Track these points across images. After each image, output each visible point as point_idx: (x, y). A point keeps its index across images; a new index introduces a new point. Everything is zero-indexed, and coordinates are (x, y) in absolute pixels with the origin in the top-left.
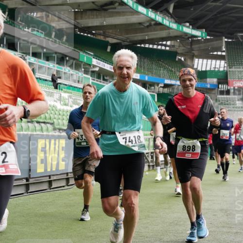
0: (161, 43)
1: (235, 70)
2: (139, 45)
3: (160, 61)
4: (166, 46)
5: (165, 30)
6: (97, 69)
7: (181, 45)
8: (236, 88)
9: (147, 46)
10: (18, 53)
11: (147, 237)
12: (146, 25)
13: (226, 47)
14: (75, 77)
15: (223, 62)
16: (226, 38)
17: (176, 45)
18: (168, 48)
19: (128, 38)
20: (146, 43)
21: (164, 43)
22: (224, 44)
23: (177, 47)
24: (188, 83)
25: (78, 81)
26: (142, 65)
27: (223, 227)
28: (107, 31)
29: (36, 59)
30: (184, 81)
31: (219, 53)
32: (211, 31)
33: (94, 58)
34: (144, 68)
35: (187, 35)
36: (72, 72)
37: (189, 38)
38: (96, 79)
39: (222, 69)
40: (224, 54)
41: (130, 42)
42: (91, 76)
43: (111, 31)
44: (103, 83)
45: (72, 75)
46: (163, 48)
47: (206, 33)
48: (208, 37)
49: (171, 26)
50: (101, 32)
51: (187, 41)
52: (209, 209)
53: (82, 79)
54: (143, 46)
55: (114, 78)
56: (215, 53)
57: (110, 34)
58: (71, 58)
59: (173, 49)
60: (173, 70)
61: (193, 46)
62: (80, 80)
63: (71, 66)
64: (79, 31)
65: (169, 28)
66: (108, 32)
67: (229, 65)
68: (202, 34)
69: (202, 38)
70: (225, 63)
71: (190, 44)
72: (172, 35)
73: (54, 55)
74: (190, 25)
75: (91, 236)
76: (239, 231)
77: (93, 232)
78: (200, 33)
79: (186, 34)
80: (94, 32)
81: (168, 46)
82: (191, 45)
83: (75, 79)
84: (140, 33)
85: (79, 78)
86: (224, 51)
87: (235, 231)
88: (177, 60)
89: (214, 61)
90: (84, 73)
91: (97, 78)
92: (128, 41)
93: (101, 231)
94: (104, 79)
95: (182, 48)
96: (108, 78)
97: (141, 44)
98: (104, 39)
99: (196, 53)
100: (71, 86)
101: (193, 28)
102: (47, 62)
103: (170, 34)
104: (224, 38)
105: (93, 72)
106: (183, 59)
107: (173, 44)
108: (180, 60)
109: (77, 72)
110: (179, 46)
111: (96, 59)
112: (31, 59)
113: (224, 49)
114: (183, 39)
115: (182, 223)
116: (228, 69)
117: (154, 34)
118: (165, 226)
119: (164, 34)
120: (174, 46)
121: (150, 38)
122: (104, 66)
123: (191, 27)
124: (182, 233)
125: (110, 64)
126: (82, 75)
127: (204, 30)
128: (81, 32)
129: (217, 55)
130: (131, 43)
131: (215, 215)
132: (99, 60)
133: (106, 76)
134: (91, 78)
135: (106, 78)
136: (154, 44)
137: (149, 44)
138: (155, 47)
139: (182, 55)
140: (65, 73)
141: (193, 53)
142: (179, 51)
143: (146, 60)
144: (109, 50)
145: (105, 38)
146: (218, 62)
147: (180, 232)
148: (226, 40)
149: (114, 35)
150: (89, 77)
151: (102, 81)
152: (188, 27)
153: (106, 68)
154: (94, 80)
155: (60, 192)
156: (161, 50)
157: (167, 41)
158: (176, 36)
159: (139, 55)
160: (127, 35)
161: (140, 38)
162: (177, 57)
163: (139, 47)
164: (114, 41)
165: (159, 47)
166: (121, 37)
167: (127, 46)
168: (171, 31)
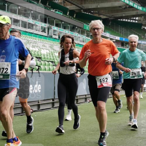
0: (132, 18)
3: (132, 29)
4: (135, 20)
5: (135, 10)
7: (145, 20)
9: (124, 20)
10: (47, 24)
12: (123, 8)
14: (81, 39)
18: (136, 22)
19: (113, 15)
21: (135, 18)
23: (142, 21)
25: (83, 41)
28: (100, 11)
29: (58, 28)
34: (122, 33)
36: (79, 35)
41: (114, 17)
42: (91, 38)
43: (102, 11)
45: (79, 37)
46: (134, 21)
50: (97, 12)
53: (85, 40)
54: (121, 20)
57: (102, 13)
58: (78, 27)
59: (140, 22)
60: (140, 34)
63: (79, 32)
64: (83, 11)
65: (137, 9)
73: (68, 26)
77: (93, 131)
80: (92, 12)
81: (137, 20)
84: (120, 12)
88: (142, 28)
90: (87, 36)
95: (145, 22)
97: (120, 19)
98: (98, 16)
100: (79, 44)
102: (64, 30)
103: (138, 13)
107: (140, 19)
108: (144, 28)
109: (83, 36)
110: (143, 20)
112: (55, 28)
117: (128, 13)
119: (134, 13)
120: (140, 20)
121: (126, 15)
126: (85, 37)
128: (84, 12)
130: (114, 19)
136: (128, 19)
137: (126, 19)
138: (129, 21)
139: (145, 26)
140: (75, 36)
142: (143, 24)
143: (123, 29)
149: (104, 14)
150: (89, 38)
156: (133, 23)
157: (136, 17)
158: (141, 14)
159: (119, 25)
160: (112, 13)
161: (120, 15)
162: (142, 27)
163: (119, 21)
164: (105, 17)
165: (132, 21)
166: (108, 15)
167: (112, 20)
168: (138, 11)
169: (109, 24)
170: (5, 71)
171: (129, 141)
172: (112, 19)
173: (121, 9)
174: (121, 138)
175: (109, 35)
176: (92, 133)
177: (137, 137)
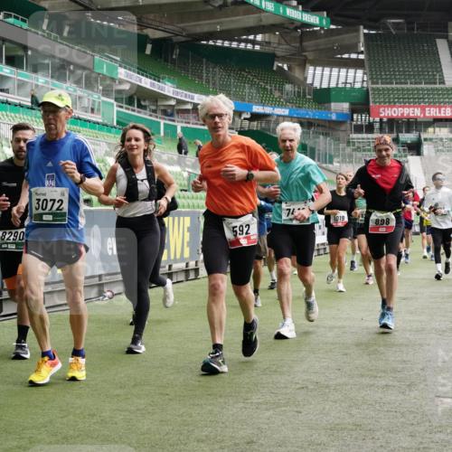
0: (245, 37)
1: (383, 86)
2: (205, 42)
3: (244, 71)
4: (254, 42)
5: (253, 13)
6: (126, 87)
7: (283, 41)
8: (385, 120)
9: (219, 43)
11: (221, 396)
12: (217, 5)
13: (367, 45)
14: (86, 103)
15: (360, 73)
16: (365, 28)
17: (272, 41)
18: (257, 47)
19: (183, 29)
20: (217, 39)
21: (251, 37)
22: (362, 39)
23: (275, 45)
24: (384, 153)
25: (93, 110)
26: (211, 79)
27: (362, 376)
28: (144, 16)
29: (14, 69)
30: (380, 151)
31: (354, 56)
32: (336, 15)
33: (120, 66)
34: (214, 84)
35: (293, 23)
36: (80, 92)
37: (296, 28)
38: (124, 106)
39: (358, 85)
40: (362, 57)
41: (188, 36)
42: (116, 100)
43: (152, 16)
44: (139, 112)
45: (80, 98)
46: (249, 46)
47: (329, 19)
48: (333, 27)
49: (263, 7)
50: (135, 17)
51: (294, 34)
52: (336, 343)
53: (99, 105)
54: (211, 43)
55: (159, 104)
56: (346, 56)
57: (150, 22)
59: (268, 49)
60: (268, 87)
61: (304, 44)
62: (96, 108)
65: (259, 10)
66: (147, 19)
67: (371, 78)
68: (321, 21)
69: (322, 28)
70: (364, 73)
71: (298, 40)
72: (265, 22)
74: (298, 4)
75: (118, 395)
76: (391, 383)
77: (121, 387)
78: (318, 19)
79: (292, 21)
81: (258, 43)
82: (301, 42)
83: (86, 106)
84: (205, 20)
85: (93, 105)
86: (362, 53)
87: (384, 383)
88: (275, 68)
89: (343, 71)
90: (103, 95)
91: (126, 104)
92: (184, 34)
93: (135, 385)
94: (140, 106)
95: (284, 47)
96: (147, 103)
97: (208, 41)
98: (140, 32)
99: (310, 56)
100: (79, 119)
101: (305, 10)
102: (34, 75)
103: (261, 20)
104: (362, 27)
105: (119, 92)
106: (285, 67)
107: (267, 40)
108: (282, 68)
109: (90, 92)
110: (279, 44)
111: (125, 68)
112: (5, 70)
113: (362, 49)
114: (286, 30)
115: (285, 369)
116: (371, 86)
117: (232, 21)
118: (254, 374)
119: (250, 20)
120: (268, 43)
121: (224, 28)
122: (140, 81)
123: (300, 7)
124: (286, 387)
125: (150, 78)
126: (99, 98)
127: (325, 13)
129: (349, 59)
130: (189, 39)
131: (346, 354)
132: (130, 70)
133: (144, 100)
134: (115, 103)
135: (143, 103)
136: (231, 40)
137: (224, 40)
138: (234, 45)
139: (283, 59)
141: (305, 56)
142: (279, 53)
143: (217, 70)
144: (148, 52)
145: (141, 29)
146: (351, 72)
147: (283, 385)
148: (366, 31)
149: (158, 24)
150: (112, 101)
151: (136, 108)
152: (295, 8)
153: (143, 85)
154: (121, 107)
155: (60, 316)
156: (245, 51)
157: (256, 34)
158: (273, 25)
159: (204, 60)
160: (182, 22)
161: (206, 29)
162: (276, 63)
163: (204, 45)
164: (158, 34)
165: (242, 45)
166: (170, 27)
167: (181, 44)
168: (263, 15)
169: (172, 55)
170: (57, 205)
171: (233, 415)
172: (183, 39)
173: (210, 7)
174: (209, 408)
175: (172, 89)
176: (118, 392)
177: (259, 403)
